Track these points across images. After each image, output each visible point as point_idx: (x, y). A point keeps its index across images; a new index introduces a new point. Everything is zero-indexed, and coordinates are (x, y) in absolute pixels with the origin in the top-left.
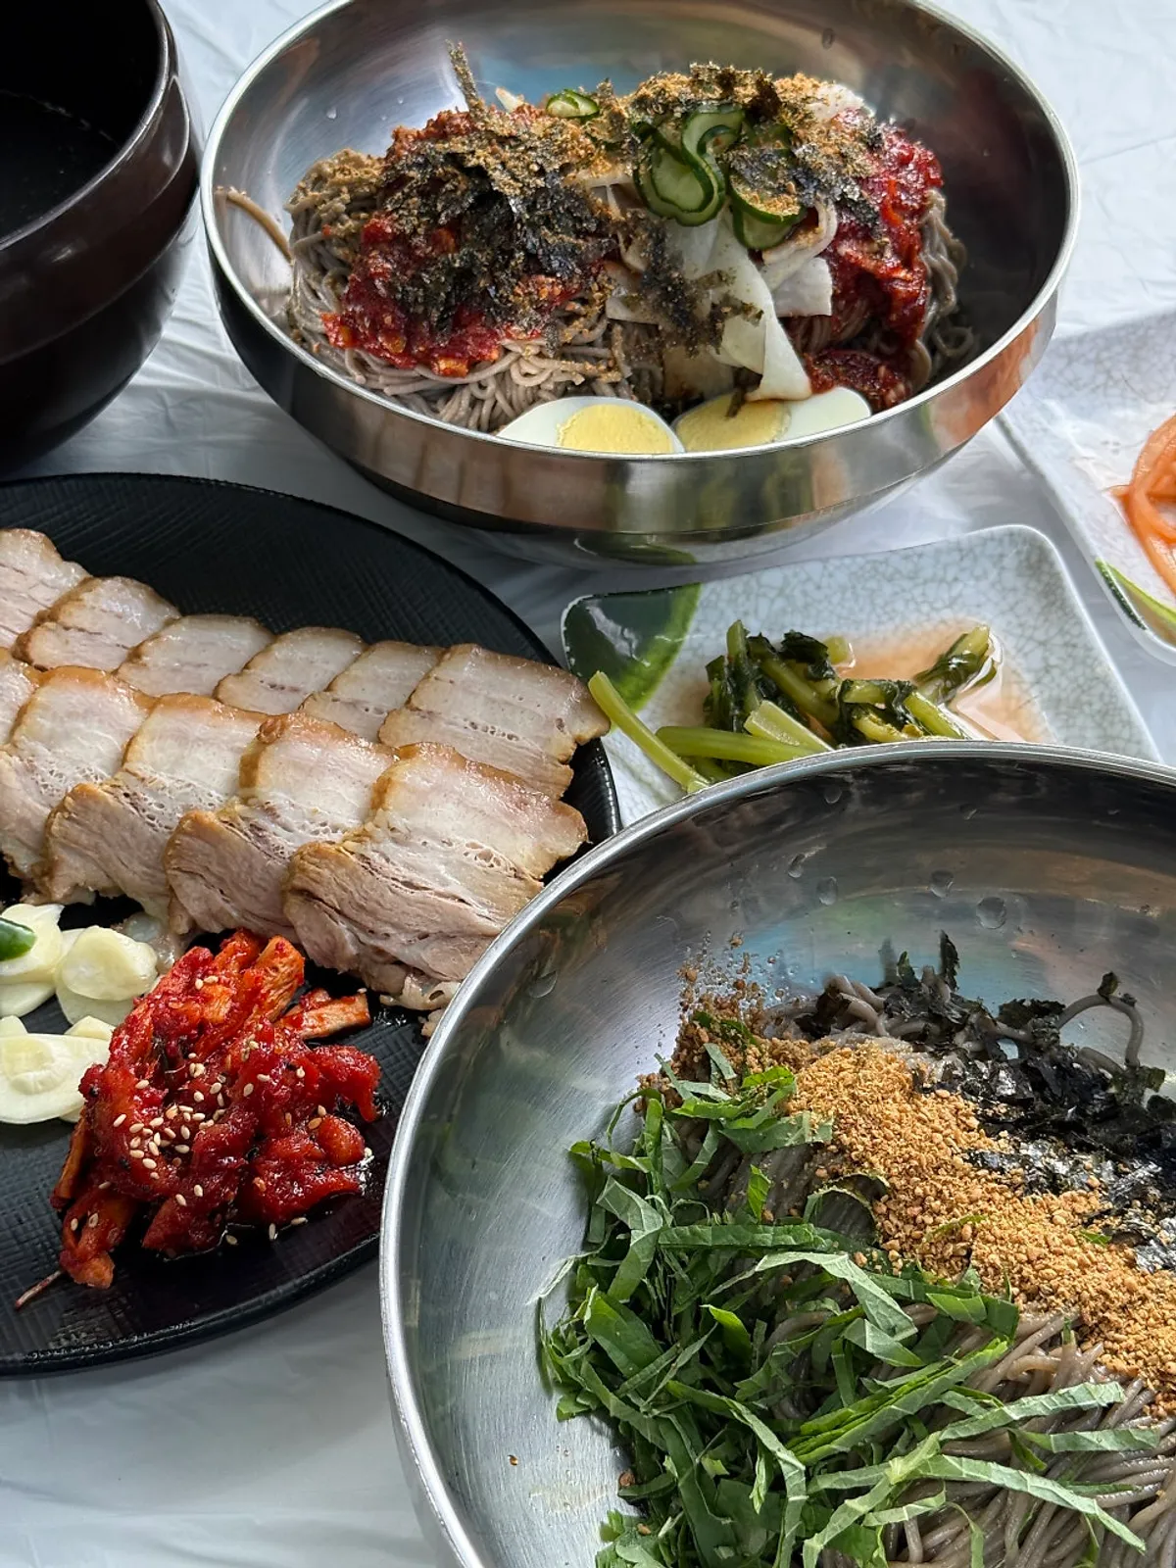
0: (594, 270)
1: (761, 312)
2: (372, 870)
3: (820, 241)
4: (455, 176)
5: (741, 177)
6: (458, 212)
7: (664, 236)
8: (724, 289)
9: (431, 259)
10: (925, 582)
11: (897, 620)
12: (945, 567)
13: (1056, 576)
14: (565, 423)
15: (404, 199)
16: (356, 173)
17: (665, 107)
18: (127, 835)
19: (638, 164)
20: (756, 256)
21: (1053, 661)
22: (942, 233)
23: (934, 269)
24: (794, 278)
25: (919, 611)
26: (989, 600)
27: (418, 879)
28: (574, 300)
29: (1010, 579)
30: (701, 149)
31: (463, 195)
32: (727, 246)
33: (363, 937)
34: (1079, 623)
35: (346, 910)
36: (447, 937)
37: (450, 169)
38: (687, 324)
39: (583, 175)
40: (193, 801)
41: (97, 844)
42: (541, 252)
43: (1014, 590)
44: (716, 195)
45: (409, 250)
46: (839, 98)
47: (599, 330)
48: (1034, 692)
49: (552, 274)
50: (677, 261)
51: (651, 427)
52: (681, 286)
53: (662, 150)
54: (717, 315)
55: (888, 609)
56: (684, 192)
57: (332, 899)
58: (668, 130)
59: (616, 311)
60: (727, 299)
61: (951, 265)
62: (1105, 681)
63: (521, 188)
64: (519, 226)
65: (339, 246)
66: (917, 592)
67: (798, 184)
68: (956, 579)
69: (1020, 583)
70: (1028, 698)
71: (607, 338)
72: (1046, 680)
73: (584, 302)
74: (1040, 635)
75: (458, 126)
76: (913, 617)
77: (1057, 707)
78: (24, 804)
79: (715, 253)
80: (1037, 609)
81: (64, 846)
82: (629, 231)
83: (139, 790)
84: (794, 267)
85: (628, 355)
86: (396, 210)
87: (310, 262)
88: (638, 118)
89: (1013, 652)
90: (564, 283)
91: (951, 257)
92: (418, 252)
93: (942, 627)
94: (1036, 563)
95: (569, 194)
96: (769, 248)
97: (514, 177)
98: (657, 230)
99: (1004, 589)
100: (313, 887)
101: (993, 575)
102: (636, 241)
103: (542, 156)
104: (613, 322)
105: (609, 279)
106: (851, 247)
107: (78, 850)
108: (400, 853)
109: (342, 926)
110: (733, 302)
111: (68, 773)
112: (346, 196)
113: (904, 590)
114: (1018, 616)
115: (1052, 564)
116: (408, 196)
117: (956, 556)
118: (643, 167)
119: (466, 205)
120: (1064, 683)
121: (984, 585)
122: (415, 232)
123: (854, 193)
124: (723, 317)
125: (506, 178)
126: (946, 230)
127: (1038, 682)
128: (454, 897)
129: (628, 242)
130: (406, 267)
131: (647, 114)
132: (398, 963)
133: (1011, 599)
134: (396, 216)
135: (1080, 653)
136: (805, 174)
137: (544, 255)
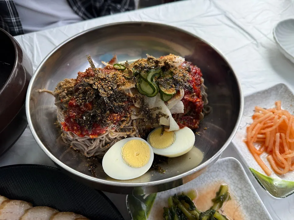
0: (127, 109)
1: (169, 116)
3: (181, 97)
4: (90, 89)
5: (161, 85)
6: (91, 100)
7: (144, 100)
8: (159, 110)
9: (86, 111)
10: (211, 172)
11: (206, 182)
12: (215, 168)
13: (242, 171)
14: (123, 147)
15: (78, 95)
16: (68, 85)
17: (142, 68)
19: (136, 83)
20: (166, 103)
21: (244, 195)
22: (204, 87)
23: (203, 95)
24: (175, 106)
25: (210, 179)
26: (225, 175)
28: (123, 117)
29: (230, 170)
30: (152, 80)
31: (92, 95)
32: (159, 101)
34: (250, 186)
37: (89, 88)
38: (151, 119)
39: (123, 87)
42: (113, 108)
43: (231, 173)
44: (156, 91)
45: (80, 109)
46: (181, 60)
47: (130, 124)
48: (240, 203)
49: (117, 113)
50: (147, 105)
51: (144, 144)
52: (148, 112)
53: (142, 79)
54: (158, 117)
55: (203, 180)
56: (148, 89)
58: (143, 73)
59: (134, 117)
60: (160, 113)
61: (206, 94)
62: (259, 204)
63: (107, 94)
64: (107, 105)
65: (65, 104)
66: (209, 175)
67: (175, 85)
68: (218, 171)
69: (232, 171)
70: (239, 205)
71: (132, 125)
72: (243, 200)
73: (125, 117)
74: (239, 186)
75: (91, 74)
76: (209, 181)
77: (247, 209)
79: (156, 102)
80: (237, 179)
82: (135, 99)
84: (175, 104)
85: (137, 127)
86: (76, 98)
87: (59, 106)
88: (135, 71)
89: (233, 190)
90: (120, 115)
91: (206, 92)
92: (82, 110)
93: (216, 183)
94: (236, 167)
95: (120, 92)
96: (168, 100)
97: (105, 91)
98: (142, 99)
99: (229, 172)
101: (226, 169)
102: (137, 102)
103: (112, 84)
104: (133, 120)
105: (132, 111)
106: (187, 96)
110: (161, 114)
112: (66, 92)
113: (206, 175)
114: (233, 180)
115: (240, 168)
116: (80, 94)
117: (218, 165)
118: (137, 84)
119: (93, 98)
120: (248, 202)
121: (224, 172)
122: (81, 104)
123: (187, 84)
124: (159, 118)
125: (103, 92)
126: (205, 86)
127: (241, 200)
129: (135, 102)
130: (80, 113)
131: (137, 70)
133: (231, 175)
134: (76, 99)
135: (251, 194)
136: (176, 83)
137: (114, 109)
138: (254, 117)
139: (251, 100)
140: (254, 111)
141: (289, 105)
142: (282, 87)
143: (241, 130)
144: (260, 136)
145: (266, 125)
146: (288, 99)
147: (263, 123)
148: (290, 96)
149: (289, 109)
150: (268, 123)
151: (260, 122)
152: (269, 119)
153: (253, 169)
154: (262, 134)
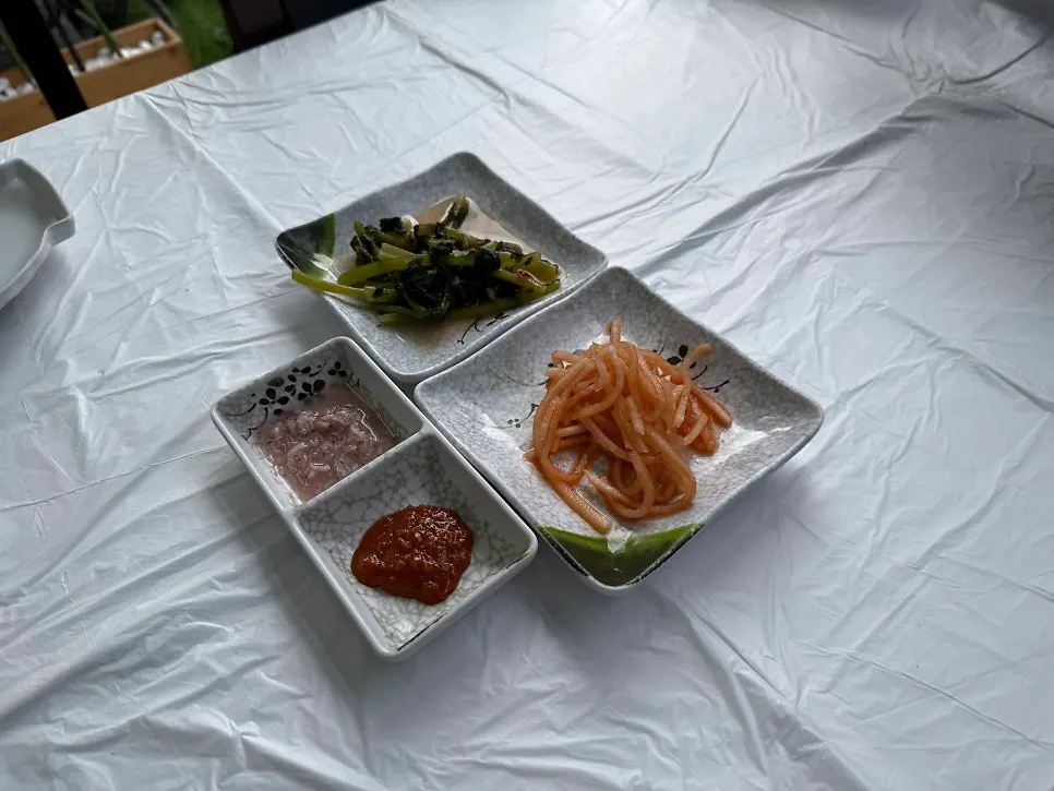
140: (551, 365)
141: (645, 325)
142: (615, 279)
143: (519, 429)
144: (571, 430)
145: (576, 397)
146: (639, 308)
149: (646, 334)
150: (580, 390)
151: (560, 393)
152: (580, 378)
153: (551, 529)
154: (574, 423)
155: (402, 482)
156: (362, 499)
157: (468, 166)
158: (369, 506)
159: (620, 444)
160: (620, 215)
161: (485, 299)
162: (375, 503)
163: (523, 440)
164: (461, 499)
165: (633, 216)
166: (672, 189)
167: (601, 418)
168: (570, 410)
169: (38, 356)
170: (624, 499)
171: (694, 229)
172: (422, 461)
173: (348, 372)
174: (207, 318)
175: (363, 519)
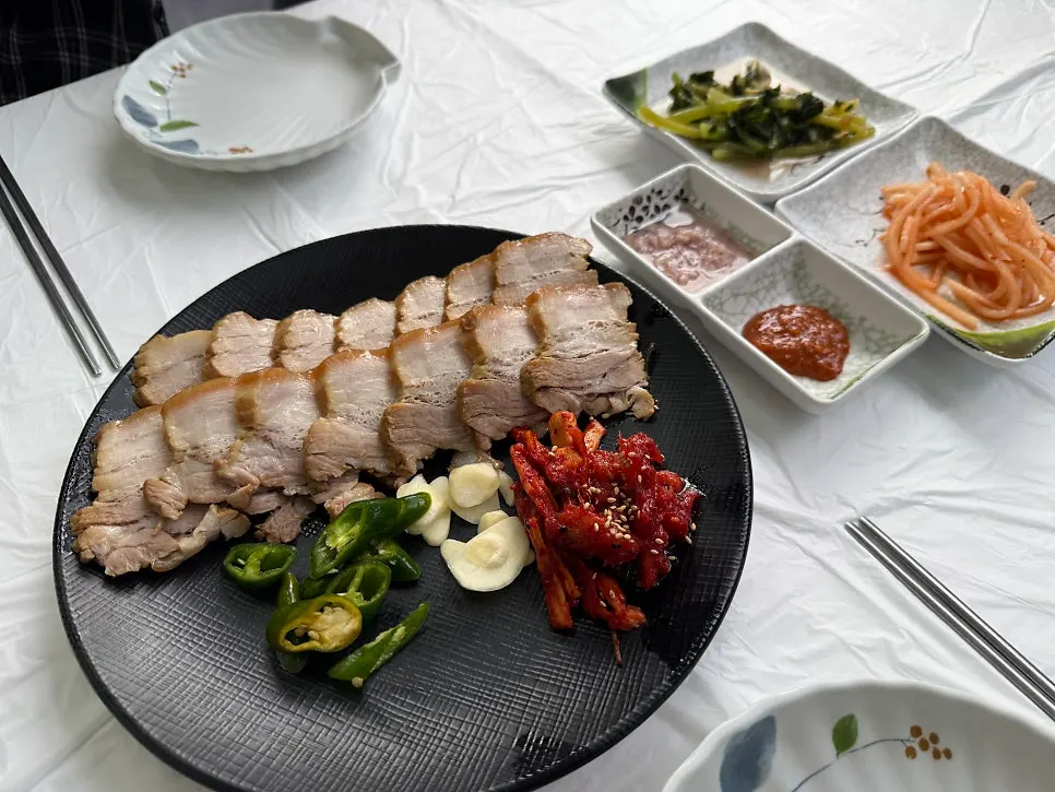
2: (563, 359)
18: (430, 418)
27: (585, 351)
33: (579, 393)
35: (565, 385)
36: (613, 369)
40: (453, 381)
41: (417, 432)
57: (555, 384)
78: (362, 438)
81: (401, 444)
83: (420, 392)
100: (544, 383)
107: (409, 441)
108: (566, 345)
109: (567, 393)
111: (372, 409)
128: (603, 351)
132: (600, 395)
138: (887, 213)
139: (867, 172)
140: (881, 198)
142: (930, 128)
143: (868, 248)
144: (927, 245)
145: (929, 217)
146: (954, 154)
147: (918, 214)
148: (958, 146)
150: (931, 210)
151: (913, 213)
154: (930, 239)
155: (773, 285)
156: (745, 294)
157: (758, 35)
158: (748, 301)
159: (981, 257)
160: (898, 86)
161: (808, 141)
162: (753, 300)
163: (873, 257)
164: (831, 300)
165: (909, 87)
166: (943, 66)
167: (956, 236)
168: (922, 229)
169: (386, 181)
170: (987, 302)
171: (975, 99)
172: (789, 266)
173: (691, 198)
174: (535, 158)
175: (742, 313)
